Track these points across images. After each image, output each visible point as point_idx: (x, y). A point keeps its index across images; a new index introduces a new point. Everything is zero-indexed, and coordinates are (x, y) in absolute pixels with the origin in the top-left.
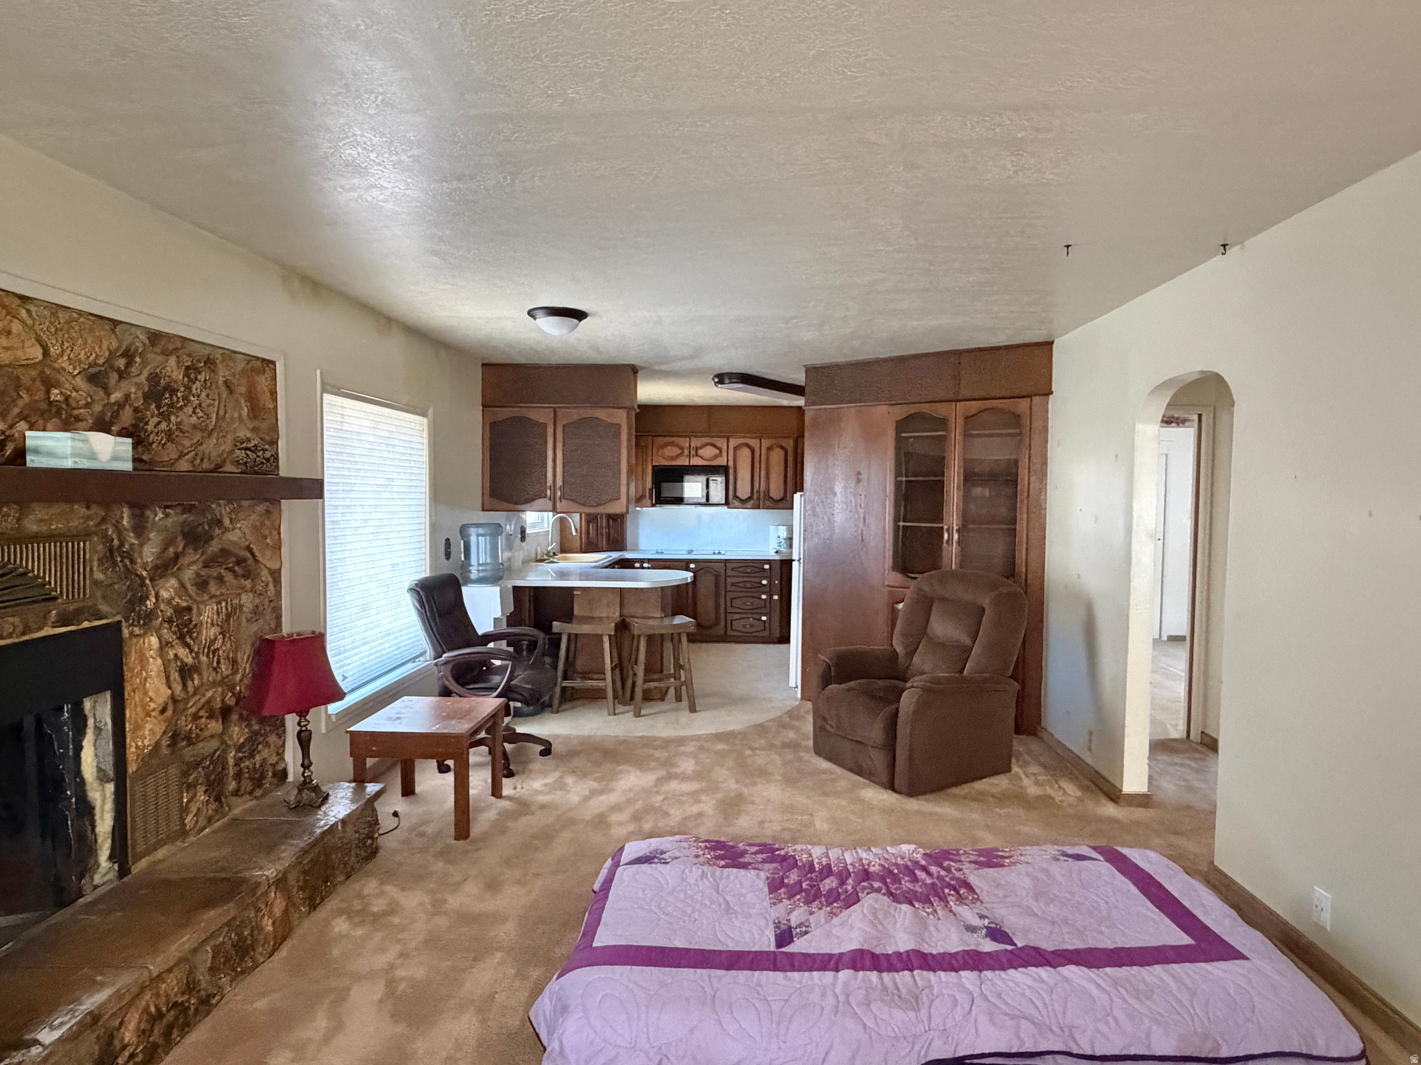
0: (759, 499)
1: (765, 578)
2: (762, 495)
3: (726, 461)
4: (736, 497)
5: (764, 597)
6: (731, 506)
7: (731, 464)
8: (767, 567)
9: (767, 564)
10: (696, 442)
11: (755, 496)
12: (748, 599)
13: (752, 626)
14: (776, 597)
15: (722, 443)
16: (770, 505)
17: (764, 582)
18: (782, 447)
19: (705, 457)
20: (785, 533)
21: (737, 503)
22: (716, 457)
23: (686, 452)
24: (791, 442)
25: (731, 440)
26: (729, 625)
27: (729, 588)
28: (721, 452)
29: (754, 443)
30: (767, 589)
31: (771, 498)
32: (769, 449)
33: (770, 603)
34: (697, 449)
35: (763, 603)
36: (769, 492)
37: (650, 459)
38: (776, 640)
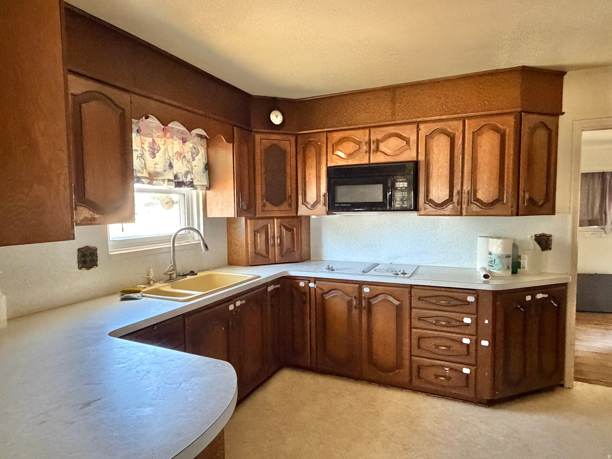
0: (460, 203)
1: (468, 314)
2: (465, 196)
3: (415, 155)
4: (429, 201)
5: (466, 341)
6: (422, 212)
7: (422, 158)
8: (471, 299)
9: (471, 294)
10: (377, 134)
11: (455, 199)
12: (443, 341)
13: (448, 378)
14: (485, 343)
15: (409, 132)
16: (479, 209)
17: (467, 320)
18: (496, 129)
19: (388, 151)
20: (500, 249)
21: (430, 209)
22: (401, 151)
23: (365, 148)
24: (511, 120)
25: (422, 126)
26: (415, 372)
27: (415, 323)
28: (408, 142)
29: (455, 127)
30: (472, 331)
31: (478, 200)
32: (476, 134)
33: (476, 350)
34: (378, 142)
35: (464, 350)
36: (475, 192)
37: (324, 158)
38: (485, 402)
